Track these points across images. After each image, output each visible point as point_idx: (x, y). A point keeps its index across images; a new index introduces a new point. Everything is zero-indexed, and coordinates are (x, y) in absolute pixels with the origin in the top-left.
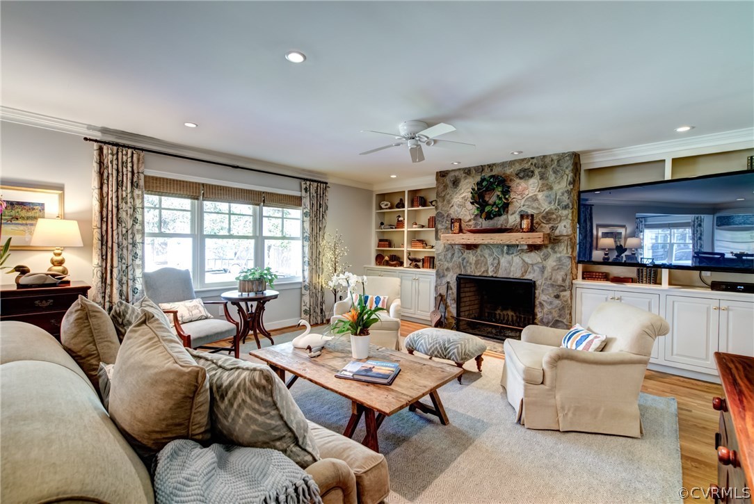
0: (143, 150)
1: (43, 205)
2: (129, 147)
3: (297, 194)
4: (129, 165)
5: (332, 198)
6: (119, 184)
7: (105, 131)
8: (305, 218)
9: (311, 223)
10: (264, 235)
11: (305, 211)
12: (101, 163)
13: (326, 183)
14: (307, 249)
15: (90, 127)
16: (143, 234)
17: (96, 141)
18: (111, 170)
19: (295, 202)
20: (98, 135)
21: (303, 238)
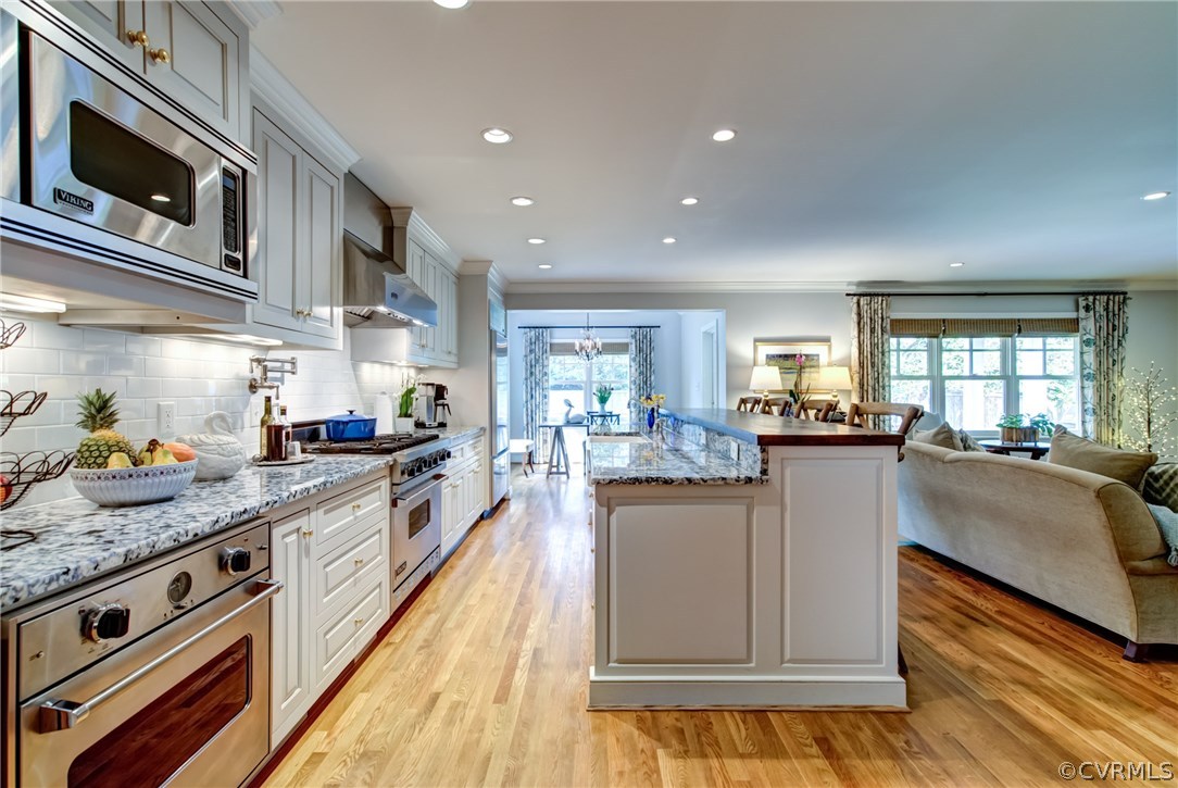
0: (889, 295)
1: (818, 355)
2: (878, 295)
3: (1073, 315)
4: (880, 311)
5: (1134, 315)
6: (873, 331)
7: (860, 284)
8: (1085, 349)
9: (1098, 354)
10: (1018, 374)
11: (1085, 338)
12: (859, 314)
13: (1125, 293)
14: (1090, 393)
15: (849, 284)
16: (889, 377)
17: (854, 295)
18: (866, 319)
19: (1069, 326)
20: (853, 289)
21: (1083, 376)
